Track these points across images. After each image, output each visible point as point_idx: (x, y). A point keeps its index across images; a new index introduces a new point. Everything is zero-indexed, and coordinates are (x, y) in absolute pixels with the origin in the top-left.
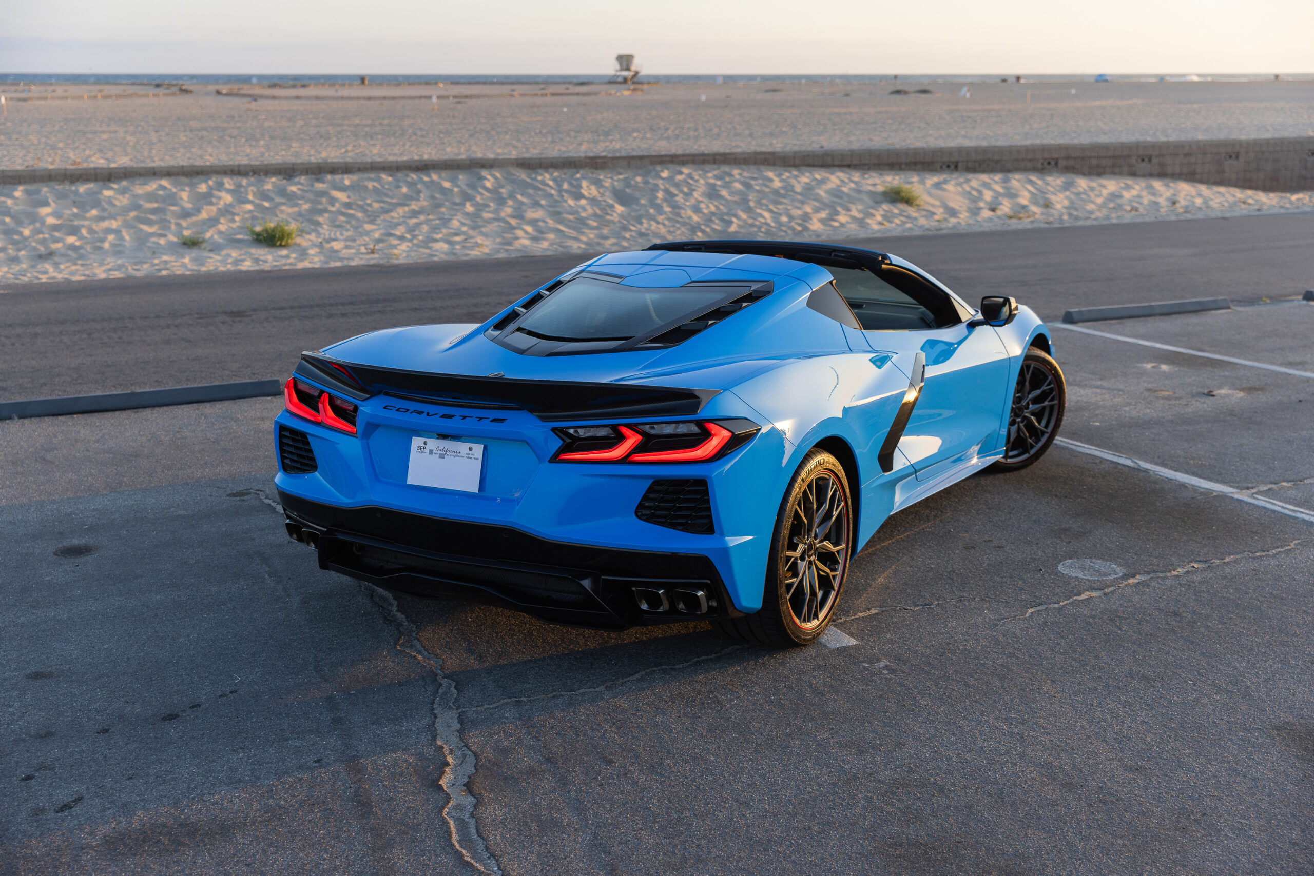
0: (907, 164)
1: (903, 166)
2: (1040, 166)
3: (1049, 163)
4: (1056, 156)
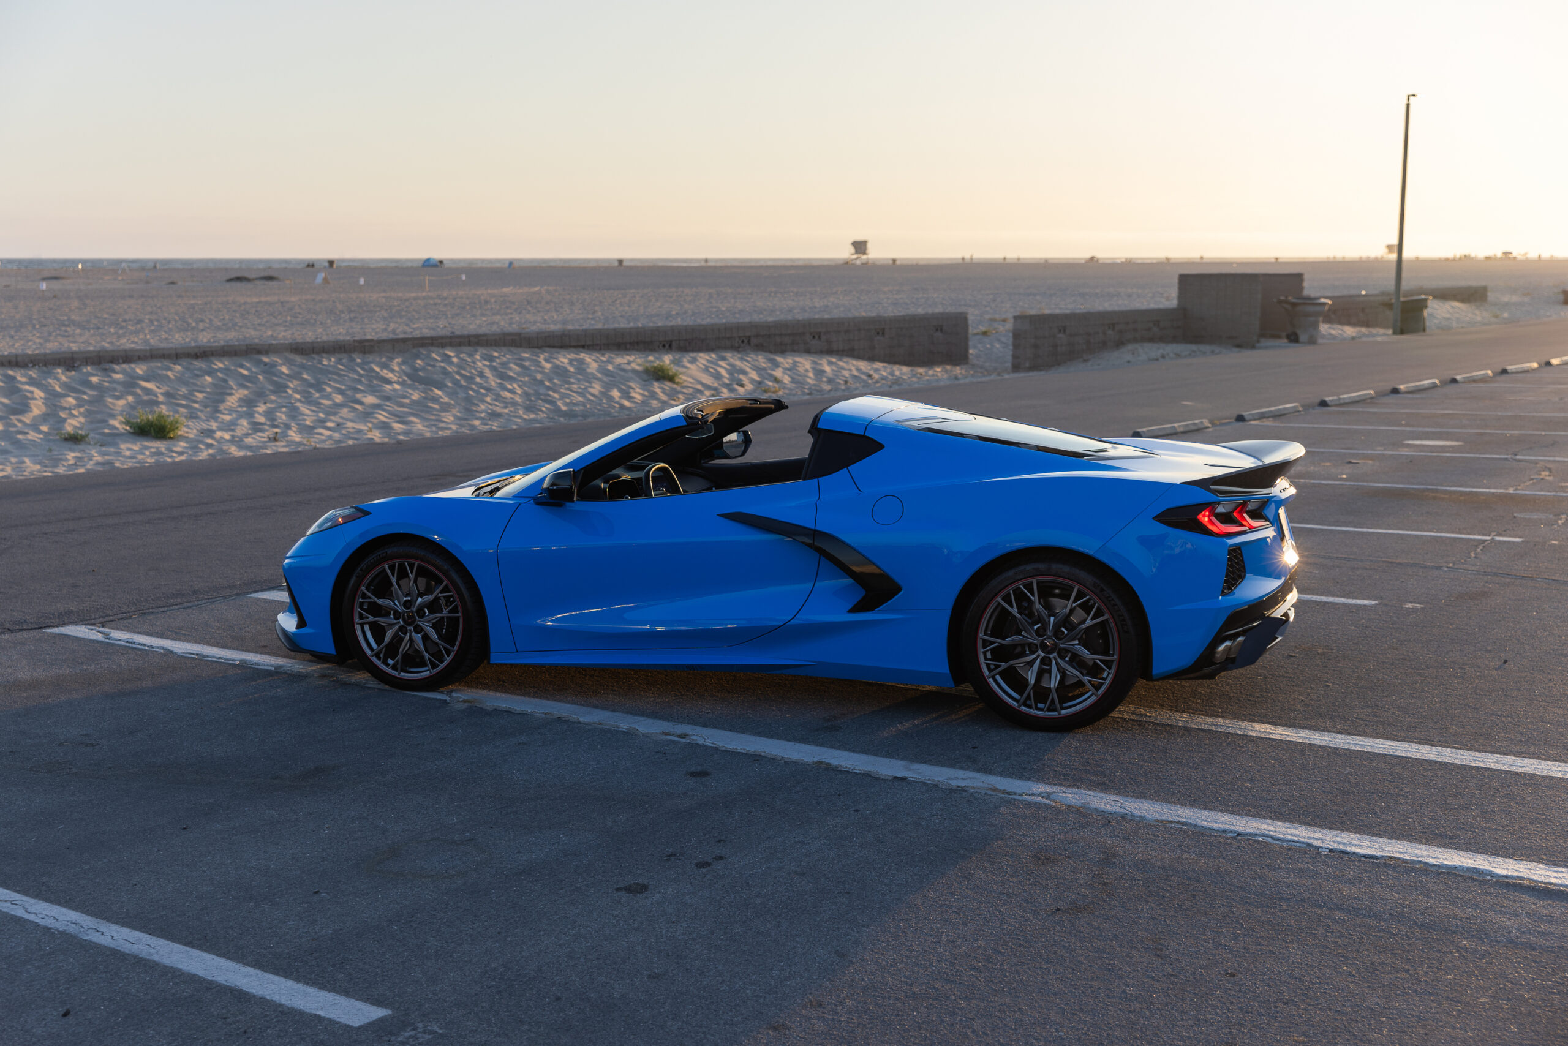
0: (630, 343)
1: (628, 346)
2: (737, 345)
3: (743, 342)
4: (748, 334)
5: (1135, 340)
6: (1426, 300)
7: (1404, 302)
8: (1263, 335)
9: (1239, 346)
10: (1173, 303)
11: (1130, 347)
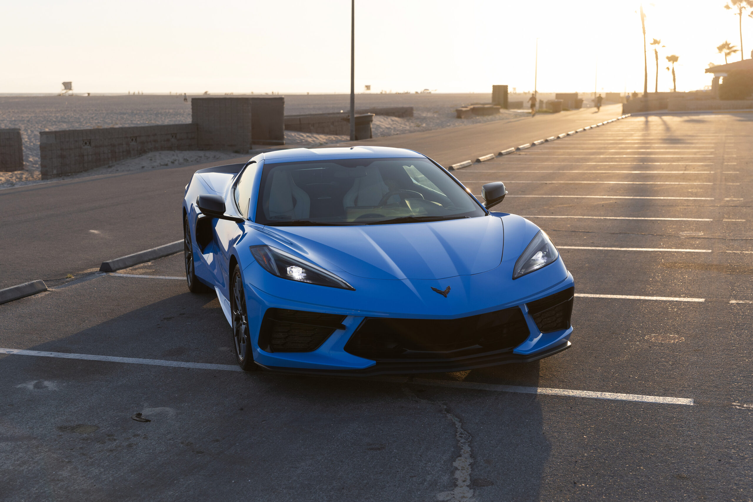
5: (156, 149)
6: (372, 116)
7: (357, 118)
8: (254, 143)
9: (237, 152)
10: (189, 120)
11: (150, 155)
